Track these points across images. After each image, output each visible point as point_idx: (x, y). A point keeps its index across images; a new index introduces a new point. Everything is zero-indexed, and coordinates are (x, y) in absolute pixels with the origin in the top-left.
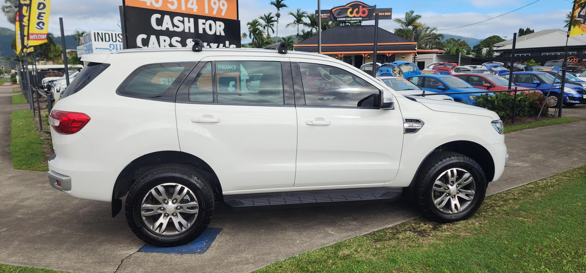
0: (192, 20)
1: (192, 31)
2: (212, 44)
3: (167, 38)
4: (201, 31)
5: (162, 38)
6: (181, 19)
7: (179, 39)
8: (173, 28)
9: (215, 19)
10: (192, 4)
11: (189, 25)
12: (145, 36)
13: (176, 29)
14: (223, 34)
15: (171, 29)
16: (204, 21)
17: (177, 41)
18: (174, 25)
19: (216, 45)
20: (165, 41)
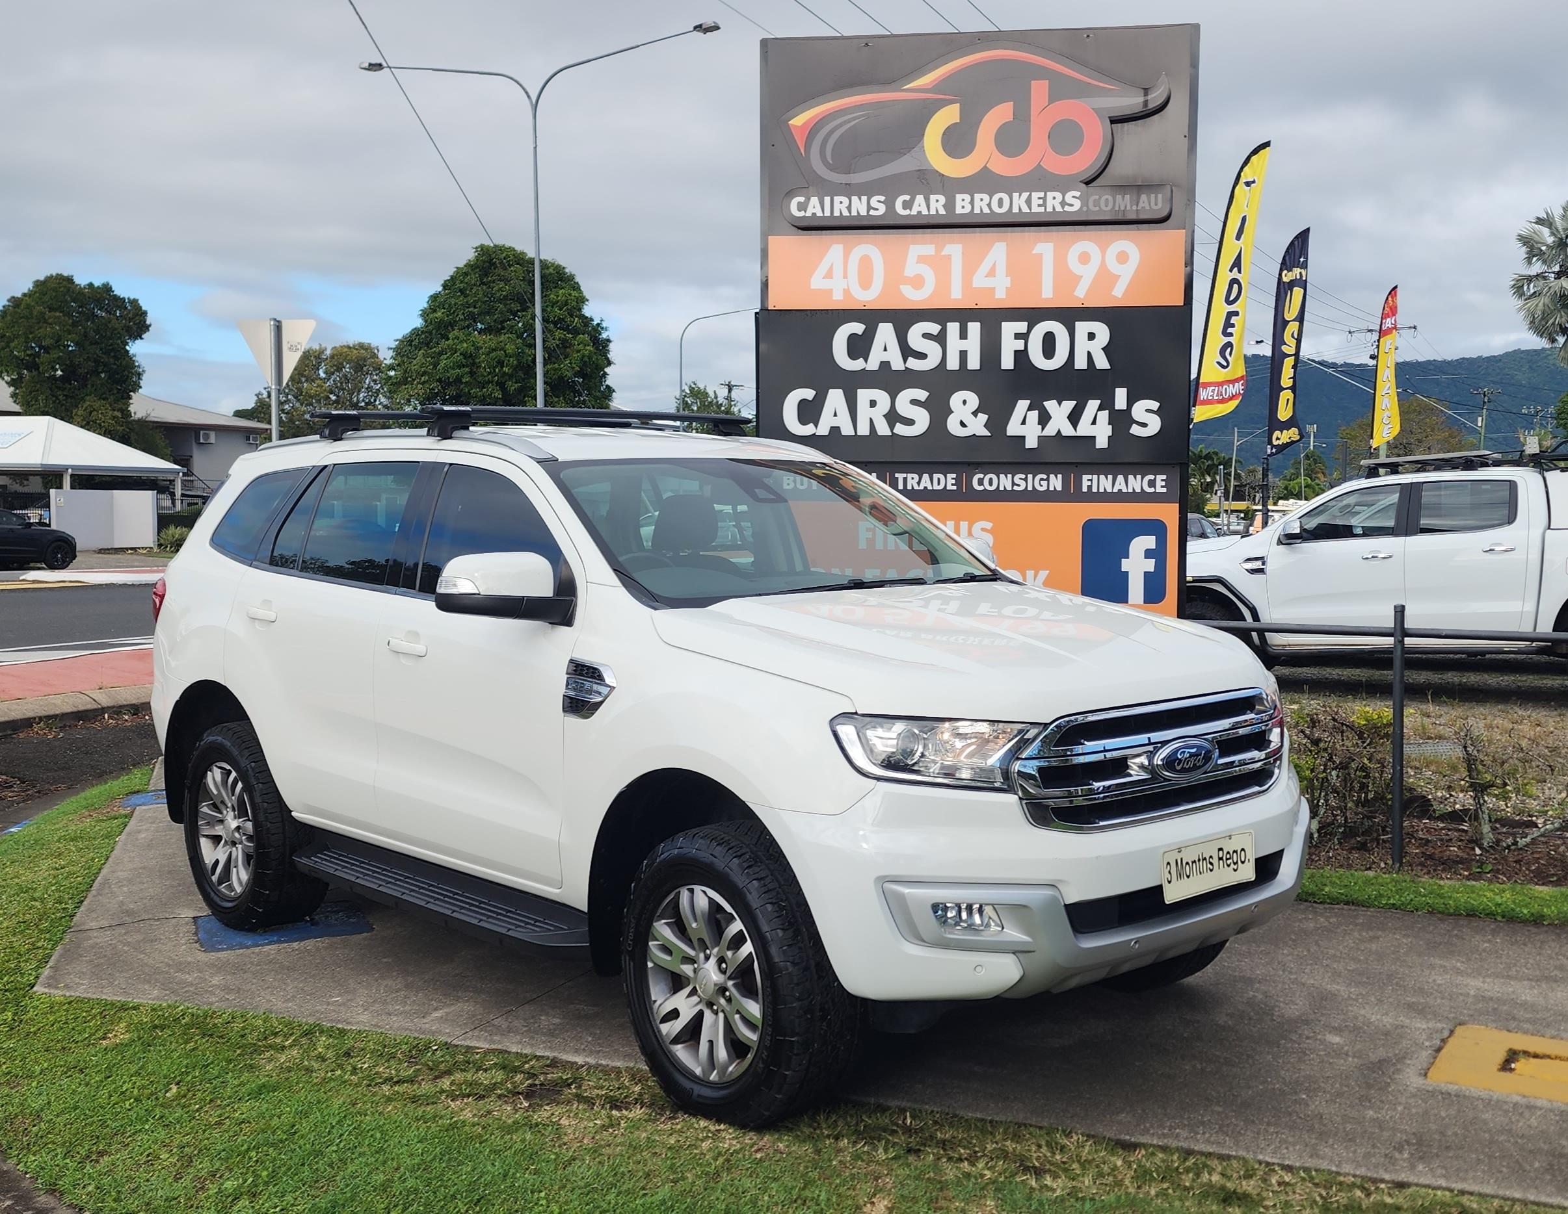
0: (974, 328)
1: (974, 363)
2: (1051, 405)
3: (882, 397)
4: (1007, 362)
5: (864, 396)
6: (934, 328)
7: (922, 395)
8: (905, 361)
9: (1069, 316)
10: (992, 273)
11: (964, 345)
12: (809, 394)
13: (914, 364)
14: (1102, 363)
15: (897, 364)
16: (1022, 327)
17: (914, 402)
18: (907, 352)
19: (1069, 405)
20: (873, 404)
